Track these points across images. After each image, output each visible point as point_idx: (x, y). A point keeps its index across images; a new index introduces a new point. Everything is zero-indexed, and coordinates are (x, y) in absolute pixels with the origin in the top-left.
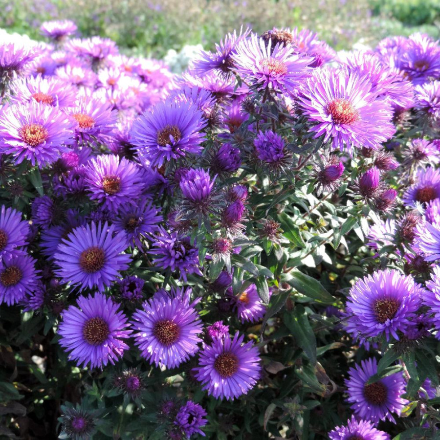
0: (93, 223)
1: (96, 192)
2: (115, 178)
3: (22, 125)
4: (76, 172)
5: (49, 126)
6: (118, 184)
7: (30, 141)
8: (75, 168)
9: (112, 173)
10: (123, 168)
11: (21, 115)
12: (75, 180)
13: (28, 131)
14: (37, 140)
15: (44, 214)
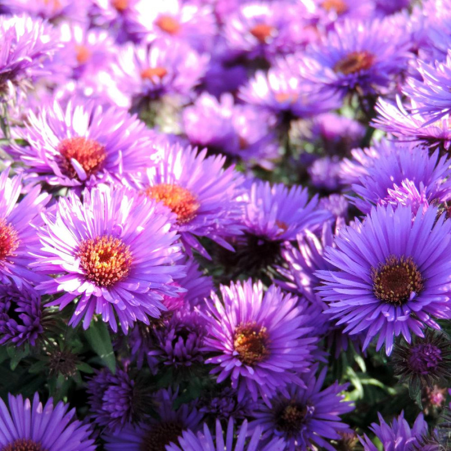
0: (218, 424)
1: (228, 366)
2: (257, 329)
3: (80, 240)
4: (180, 323)
5: (132, 240)
6: (263, 340)
7: (101, 278)
8: (179, 314)
9: (251, 318)
10: (273, 309)
11: (75, 220)
12: (181, 340)
13: (95, 256)
14: (115, 275)
15: (118, 407)
